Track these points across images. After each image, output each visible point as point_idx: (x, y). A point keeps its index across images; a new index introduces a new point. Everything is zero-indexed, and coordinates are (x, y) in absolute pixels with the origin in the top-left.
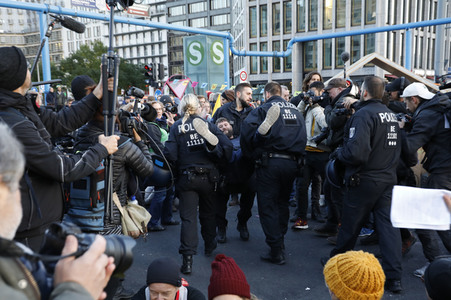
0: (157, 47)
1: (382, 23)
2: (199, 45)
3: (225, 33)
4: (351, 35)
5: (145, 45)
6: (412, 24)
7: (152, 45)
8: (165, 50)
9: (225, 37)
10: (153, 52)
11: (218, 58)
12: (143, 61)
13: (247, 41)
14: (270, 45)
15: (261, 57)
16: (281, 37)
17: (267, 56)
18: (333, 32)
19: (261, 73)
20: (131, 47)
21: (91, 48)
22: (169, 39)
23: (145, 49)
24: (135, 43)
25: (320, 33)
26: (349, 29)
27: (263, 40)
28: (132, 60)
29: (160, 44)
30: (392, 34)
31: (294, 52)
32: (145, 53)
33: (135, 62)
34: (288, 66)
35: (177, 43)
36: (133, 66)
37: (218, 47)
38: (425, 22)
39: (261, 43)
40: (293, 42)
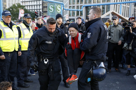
0: (38, 6)
1: (113, 1)
2: (53, 6)
3: (62, 3)
4: (102, 5)
5: (34, 5)
6: (122, 2)
7: (37, 5)
8: (41, 7)
9: (61, 4)
10: (37, 8)
11: (59, 11)
12: (33, 11)
13: (68, 5)
14: (76, 7)
15: (73, 11)
16: (79, 5)
17: (75, 11)
18: (97, 4)
19: (73, 16)
20: (30, 6)
21: (16, 5)
22: (42, 4)
23: (34, 6)
24: (31, 4)
25: (92, 4)
26: (102, 3)
27: (74, 5)
28: (30, 10)
29: (39, 5)
30: (115, 5)
31: (84, 10)
32: (34, 8)
33: (31, 11)
34: (81, 14)
35: (45, 5)
36: (30, 12)
37: (59, 7)
38: (126, 2)
39: (73, 6)
40: (84, 7)
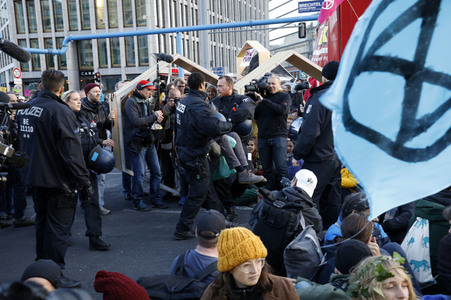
1: (153, 25)
4: (125, 36)
6: (178, 28)
13: (15, 36)
14: (41, 43)
15: (32, 54)
17: (38, 53)
18: (107, 32)
19: (33, 70)
25: (94, 32)
26: (121, 30)
27: (33, 36)
30: (162, 37)
31: (69, 51)
34: (63, 64)
38: (189, 27)
39: (30, 39)
40: (69, 40)
